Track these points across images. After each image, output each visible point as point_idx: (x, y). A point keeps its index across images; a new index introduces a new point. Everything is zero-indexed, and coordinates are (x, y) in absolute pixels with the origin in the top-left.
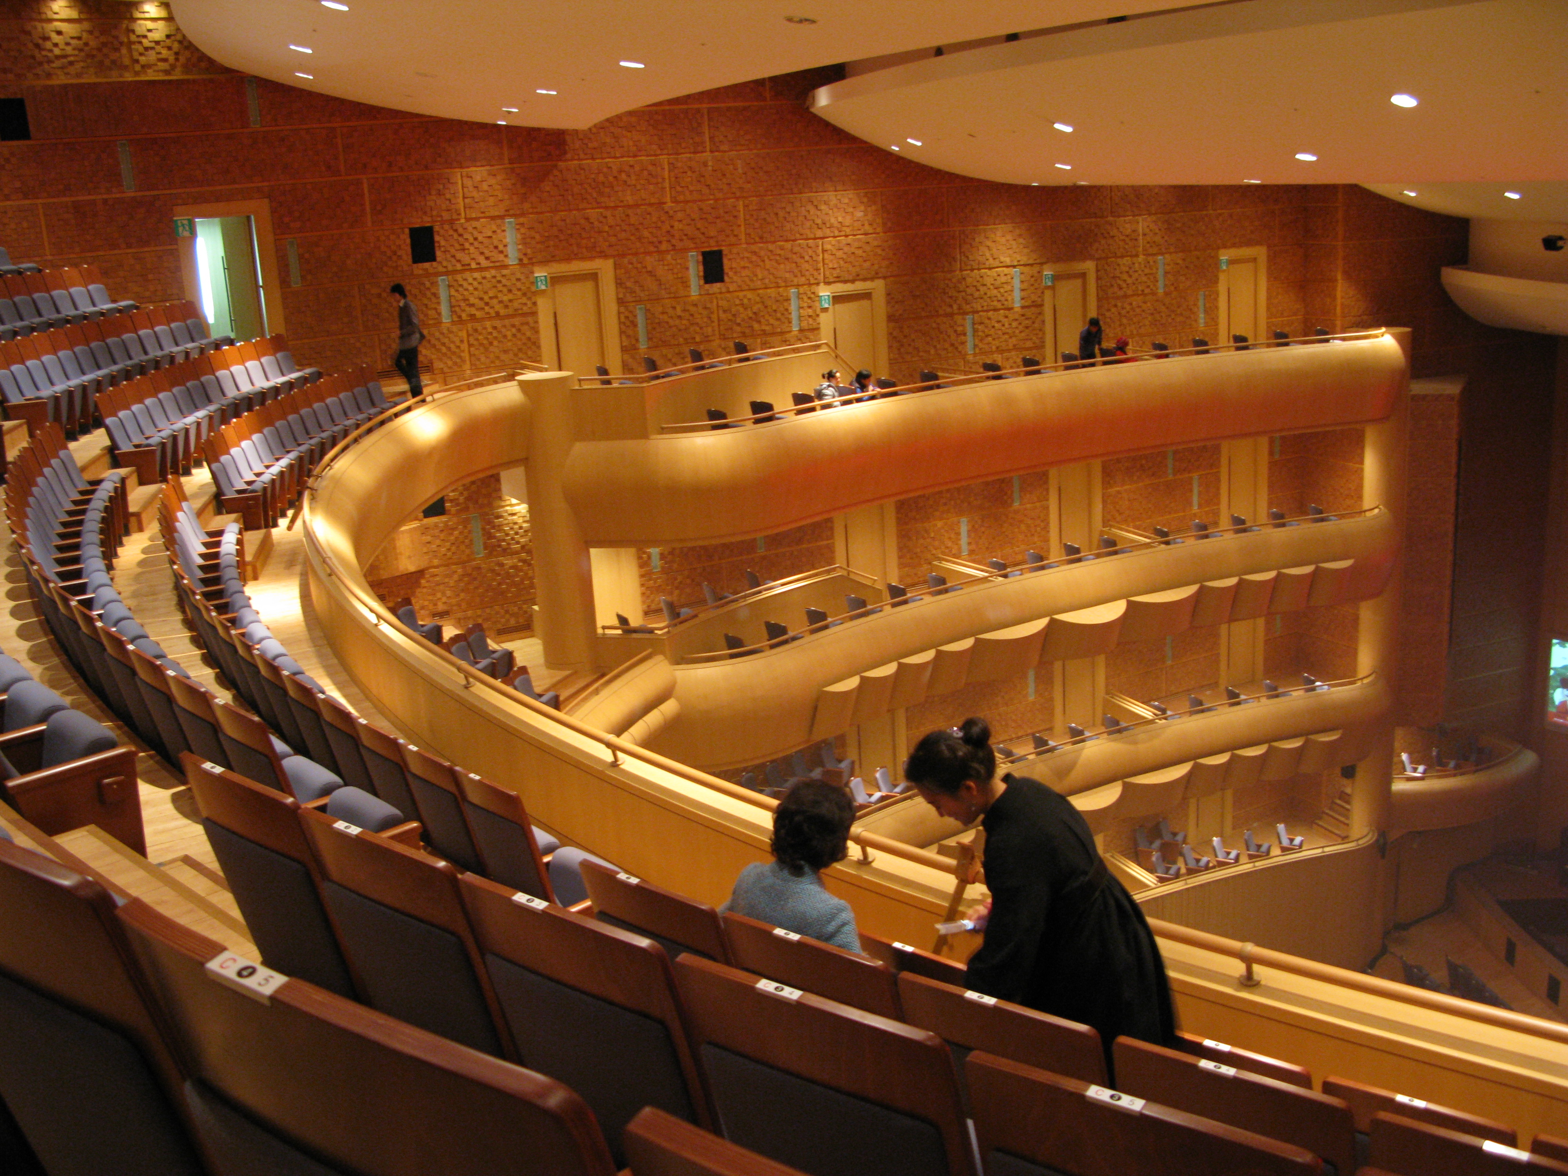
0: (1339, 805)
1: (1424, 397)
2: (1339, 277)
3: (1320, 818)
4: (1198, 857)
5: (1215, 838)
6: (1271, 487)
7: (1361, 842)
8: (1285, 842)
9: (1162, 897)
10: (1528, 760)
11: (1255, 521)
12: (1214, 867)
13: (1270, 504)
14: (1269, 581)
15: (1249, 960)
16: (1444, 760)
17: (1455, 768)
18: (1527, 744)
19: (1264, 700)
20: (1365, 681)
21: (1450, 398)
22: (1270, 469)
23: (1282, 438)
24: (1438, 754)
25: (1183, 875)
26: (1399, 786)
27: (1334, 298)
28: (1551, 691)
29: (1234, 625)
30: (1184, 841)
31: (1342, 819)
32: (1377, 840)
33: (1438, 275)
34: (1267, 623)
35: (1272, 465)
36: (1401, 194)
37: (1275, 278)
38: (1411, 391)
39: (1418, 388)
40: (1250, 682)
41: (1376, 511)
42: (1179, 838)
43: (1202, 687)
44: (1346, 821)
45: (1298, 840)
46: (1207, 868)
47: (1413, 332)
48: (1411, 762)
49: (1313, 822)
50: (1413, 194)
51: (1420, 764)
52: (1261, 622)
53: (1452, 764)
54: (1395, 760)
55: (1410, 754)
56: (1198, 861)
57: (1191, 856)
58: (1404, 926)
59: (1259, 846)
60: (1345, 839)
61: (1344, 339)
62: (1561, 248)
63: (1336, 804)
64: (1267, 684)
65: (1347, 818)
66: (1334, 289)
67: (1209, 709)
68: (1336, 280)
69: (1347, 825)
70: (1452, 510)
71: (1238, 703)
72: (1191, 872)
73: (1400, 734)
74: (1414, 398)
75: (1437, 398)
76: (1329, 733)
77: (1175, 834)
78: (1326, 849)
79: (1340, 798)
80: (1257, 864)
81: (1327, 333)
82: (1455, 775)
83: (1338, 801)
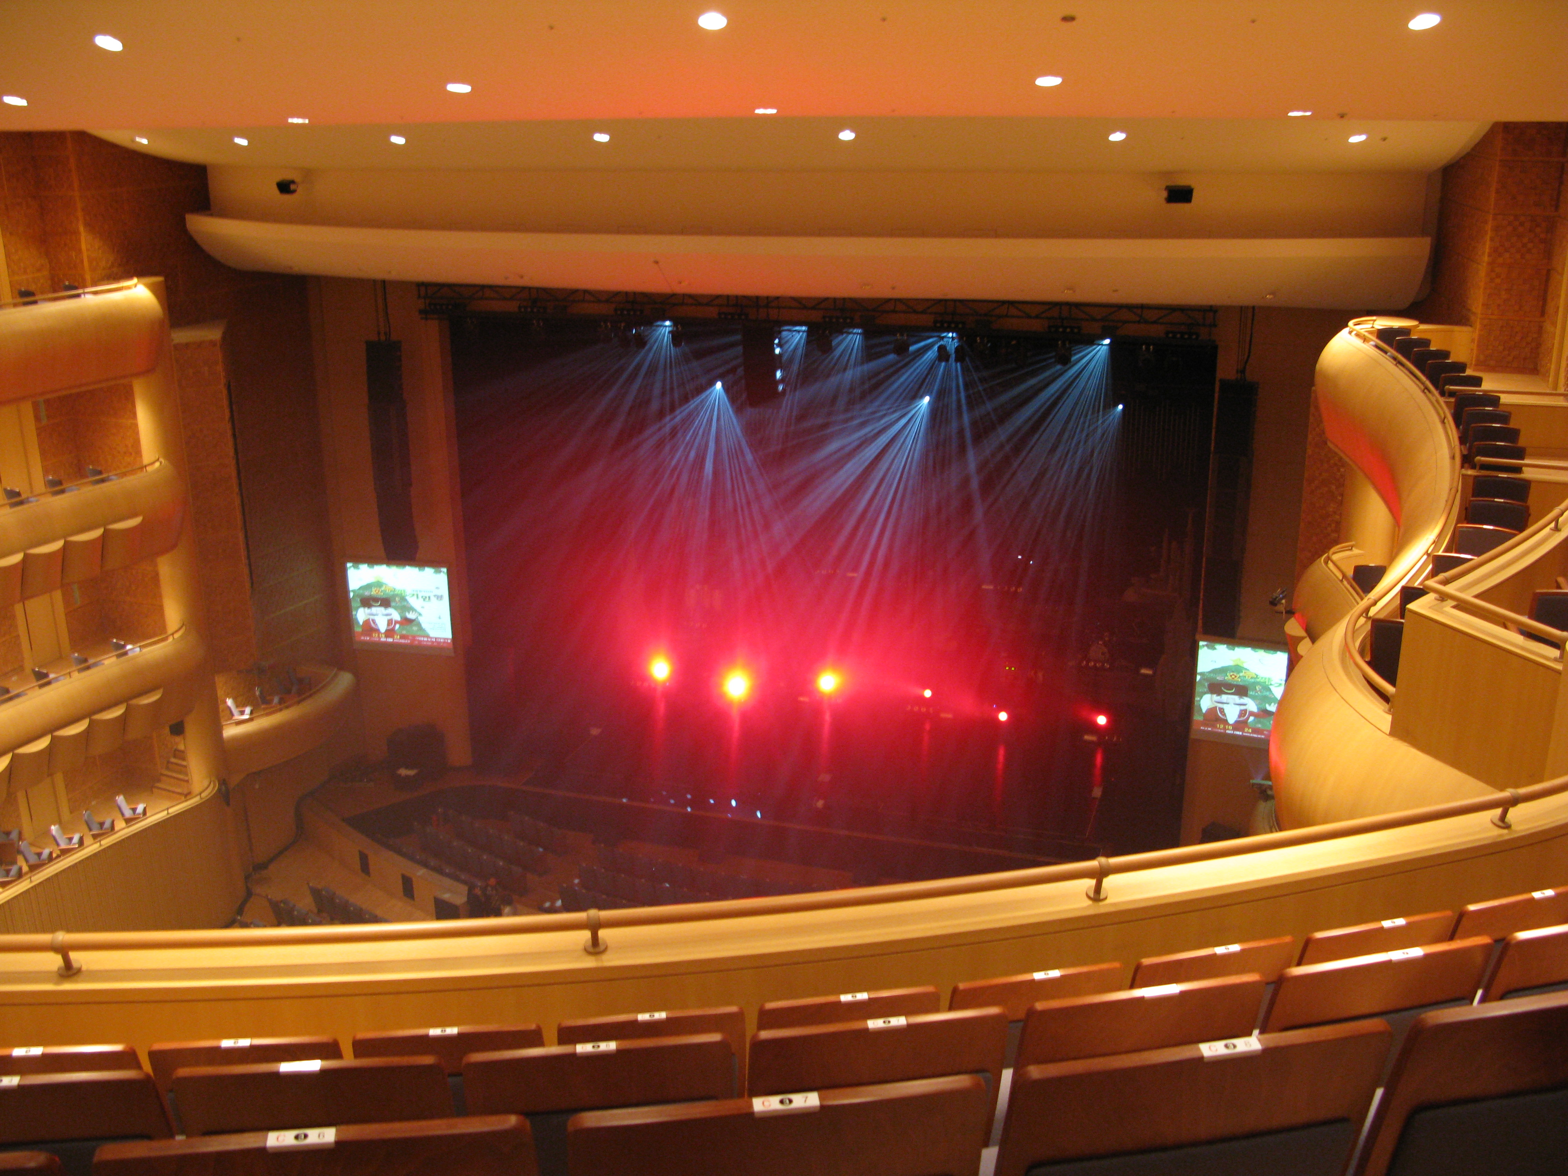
0: (176, 764)
1: (187, 345)
2: (82, 229)
3: (159, 781)
4: (38, 850)
5: (53, 827)
6: (43, 454)
7: (203, 795)
8: (128, 813)
9: (8, 902)
10: (345, 681)
11: (32, 492)
12: (58, 856)
13: (46, 472)
14: (58, 551)
15: (63, 950)
16: (268, 698)
17: (280, 703)
18: (342, 667)
19: (76, 675)
20: (177, 636)
21: (213, 343)
22: (38, 435)
23: (47, 402)
24: (261, 692)
25: (27, 873)
26: (230, 732)
27: (80, 251)
28: (354, 613)
29: (31, 604)
30: (20, 837)
31: (181, 777)
32: (219, 790)
33: (183, 221)
34: (64, 595)
35: (40, 431)
36: (133, 141)
37: (11, 234)
38: (173, 340)
39: (181, 336)
40: (58, 659)
41: (157, 464)
42: (14, 836)
43: (6, 674)
44: (186, 778)
45: (140, 808)
46: (51, 858)
47: (166, 280)
48: (237, 706)
49: (153, 787)
50: (145, 141)
51: (246, 706)
52: (58, 595)
53: (276, 700)
54: (221, 707)
55: (235, 700)
56: (39, 855)
57: (31, 852)
58: (263, 866)
59: (102, 824)
60: (187, 795)
61: (95, 293)
62: (294, 192)
63: (172, 763)
64: (76, 659)
65: (186, 774)
66: (78, 241)
67: (18, 696)
68: (79, 233)
69: (187, 781)
70: (232, 452)
71: (49, 683)
72: (33, 868)
73: (221, 683)
74: (177, 347)
75: (199, 345)
76: (148, 695)
77: (8, 834)
78: (170, 811)
79: (175, 757)
80: (103, 842)
81: (76, 288)
82: (281, 710)
83: (173, 760)
